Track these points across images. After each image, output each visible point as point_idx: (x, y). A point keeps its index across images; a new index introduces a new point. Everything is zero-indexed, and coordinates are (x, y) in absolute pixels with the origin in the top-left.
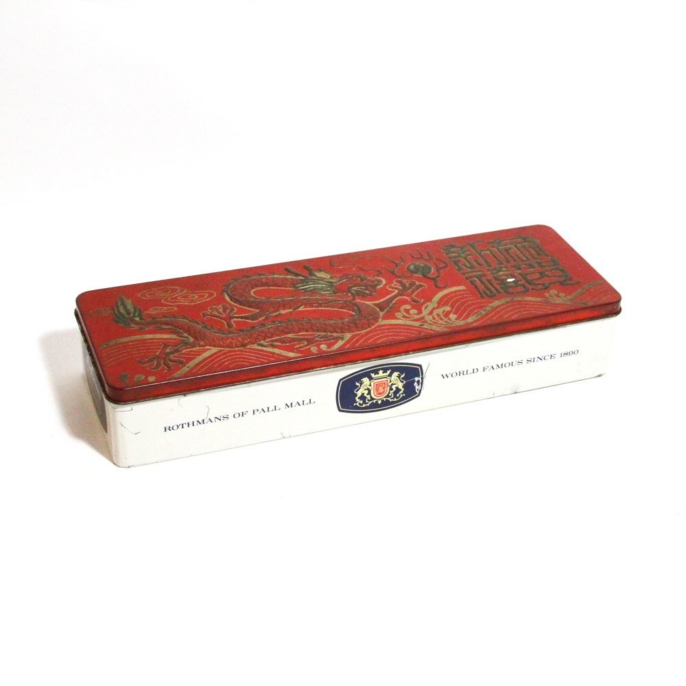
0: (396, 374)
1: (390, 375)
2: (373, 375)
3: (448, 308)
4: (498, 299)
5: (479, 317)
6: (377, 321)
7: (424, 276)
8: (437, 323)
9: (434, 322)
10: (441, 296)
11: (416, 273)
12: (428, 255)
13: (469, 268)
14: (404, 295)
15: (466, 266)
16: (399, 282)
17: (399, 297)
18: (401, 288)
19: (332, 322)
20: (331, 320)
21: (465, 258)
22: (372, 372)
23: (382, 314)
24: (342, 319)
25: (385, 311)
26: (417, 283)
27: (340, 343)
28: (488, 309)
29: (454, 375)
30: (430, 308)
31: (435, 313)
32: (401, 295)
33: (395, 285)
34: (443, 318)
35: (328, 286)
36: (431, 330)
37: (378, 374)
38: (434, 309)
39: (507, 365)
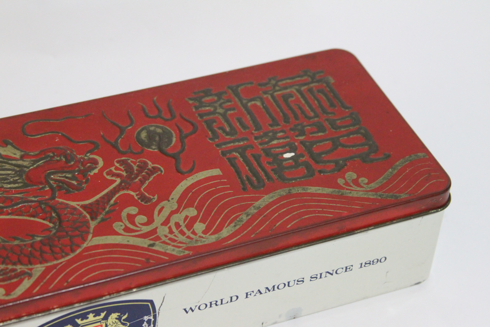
0: (114, 315)
1: (106, 318)
2: (79, 321)
3: (192, 212)
4: (267, 192)
5: (238, 227)
6: (84, 239)
7: (161, 150)
8: (174, 241)
9: (170, 239)
10: (185, 187)
11: (149, 147)
12: (170, 111)
13: (227, 134)
14: (128, 189)
15: (224, 131)
16: (122, 163)
17: (122, 193)
18: (124, 174)
19: (16, 242)
20: (15, 239)
21: (224, 115)
22: (78, 317)
23: (93, 224)
24: (33, 237)
25: (99, 219)
26: (150, 165)
27: (26, 284)
28: (252, 211)
29: (203, 307)
30: (166, 213)
31: (172, 224)
32: (123, 189)
33: (117, 169)
34: (185, 230)
35: (16, 172)
36: (165, 254)
37: (87, 318)
38: (173, 213)
39: (281, 286)
